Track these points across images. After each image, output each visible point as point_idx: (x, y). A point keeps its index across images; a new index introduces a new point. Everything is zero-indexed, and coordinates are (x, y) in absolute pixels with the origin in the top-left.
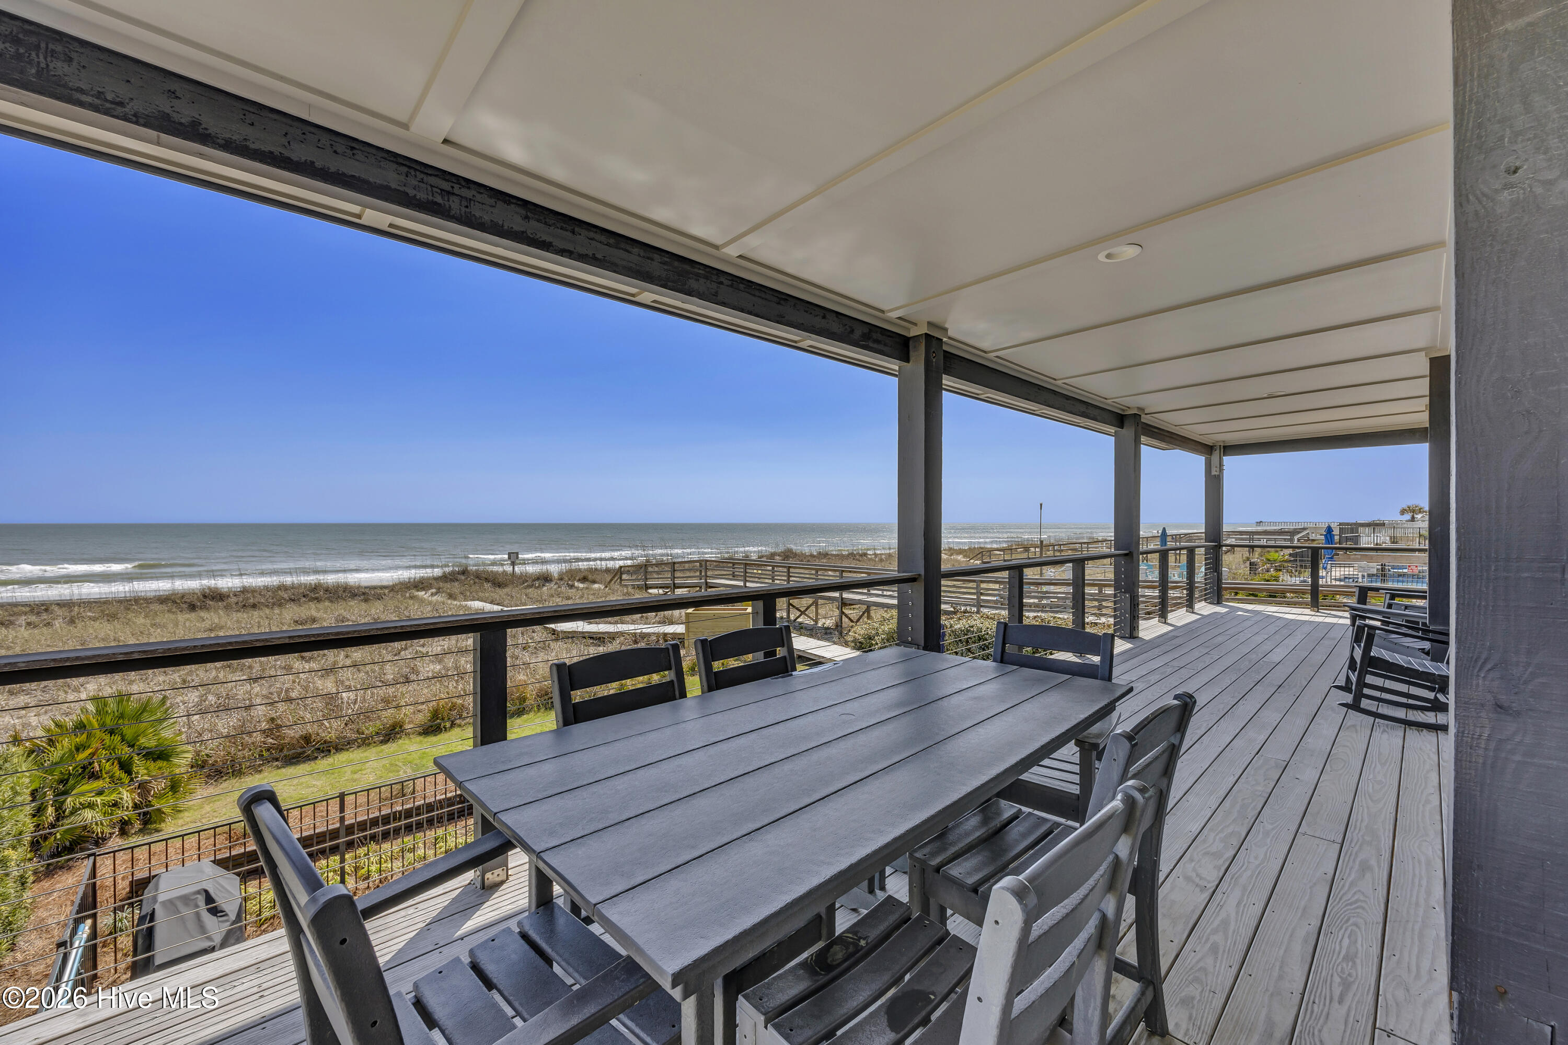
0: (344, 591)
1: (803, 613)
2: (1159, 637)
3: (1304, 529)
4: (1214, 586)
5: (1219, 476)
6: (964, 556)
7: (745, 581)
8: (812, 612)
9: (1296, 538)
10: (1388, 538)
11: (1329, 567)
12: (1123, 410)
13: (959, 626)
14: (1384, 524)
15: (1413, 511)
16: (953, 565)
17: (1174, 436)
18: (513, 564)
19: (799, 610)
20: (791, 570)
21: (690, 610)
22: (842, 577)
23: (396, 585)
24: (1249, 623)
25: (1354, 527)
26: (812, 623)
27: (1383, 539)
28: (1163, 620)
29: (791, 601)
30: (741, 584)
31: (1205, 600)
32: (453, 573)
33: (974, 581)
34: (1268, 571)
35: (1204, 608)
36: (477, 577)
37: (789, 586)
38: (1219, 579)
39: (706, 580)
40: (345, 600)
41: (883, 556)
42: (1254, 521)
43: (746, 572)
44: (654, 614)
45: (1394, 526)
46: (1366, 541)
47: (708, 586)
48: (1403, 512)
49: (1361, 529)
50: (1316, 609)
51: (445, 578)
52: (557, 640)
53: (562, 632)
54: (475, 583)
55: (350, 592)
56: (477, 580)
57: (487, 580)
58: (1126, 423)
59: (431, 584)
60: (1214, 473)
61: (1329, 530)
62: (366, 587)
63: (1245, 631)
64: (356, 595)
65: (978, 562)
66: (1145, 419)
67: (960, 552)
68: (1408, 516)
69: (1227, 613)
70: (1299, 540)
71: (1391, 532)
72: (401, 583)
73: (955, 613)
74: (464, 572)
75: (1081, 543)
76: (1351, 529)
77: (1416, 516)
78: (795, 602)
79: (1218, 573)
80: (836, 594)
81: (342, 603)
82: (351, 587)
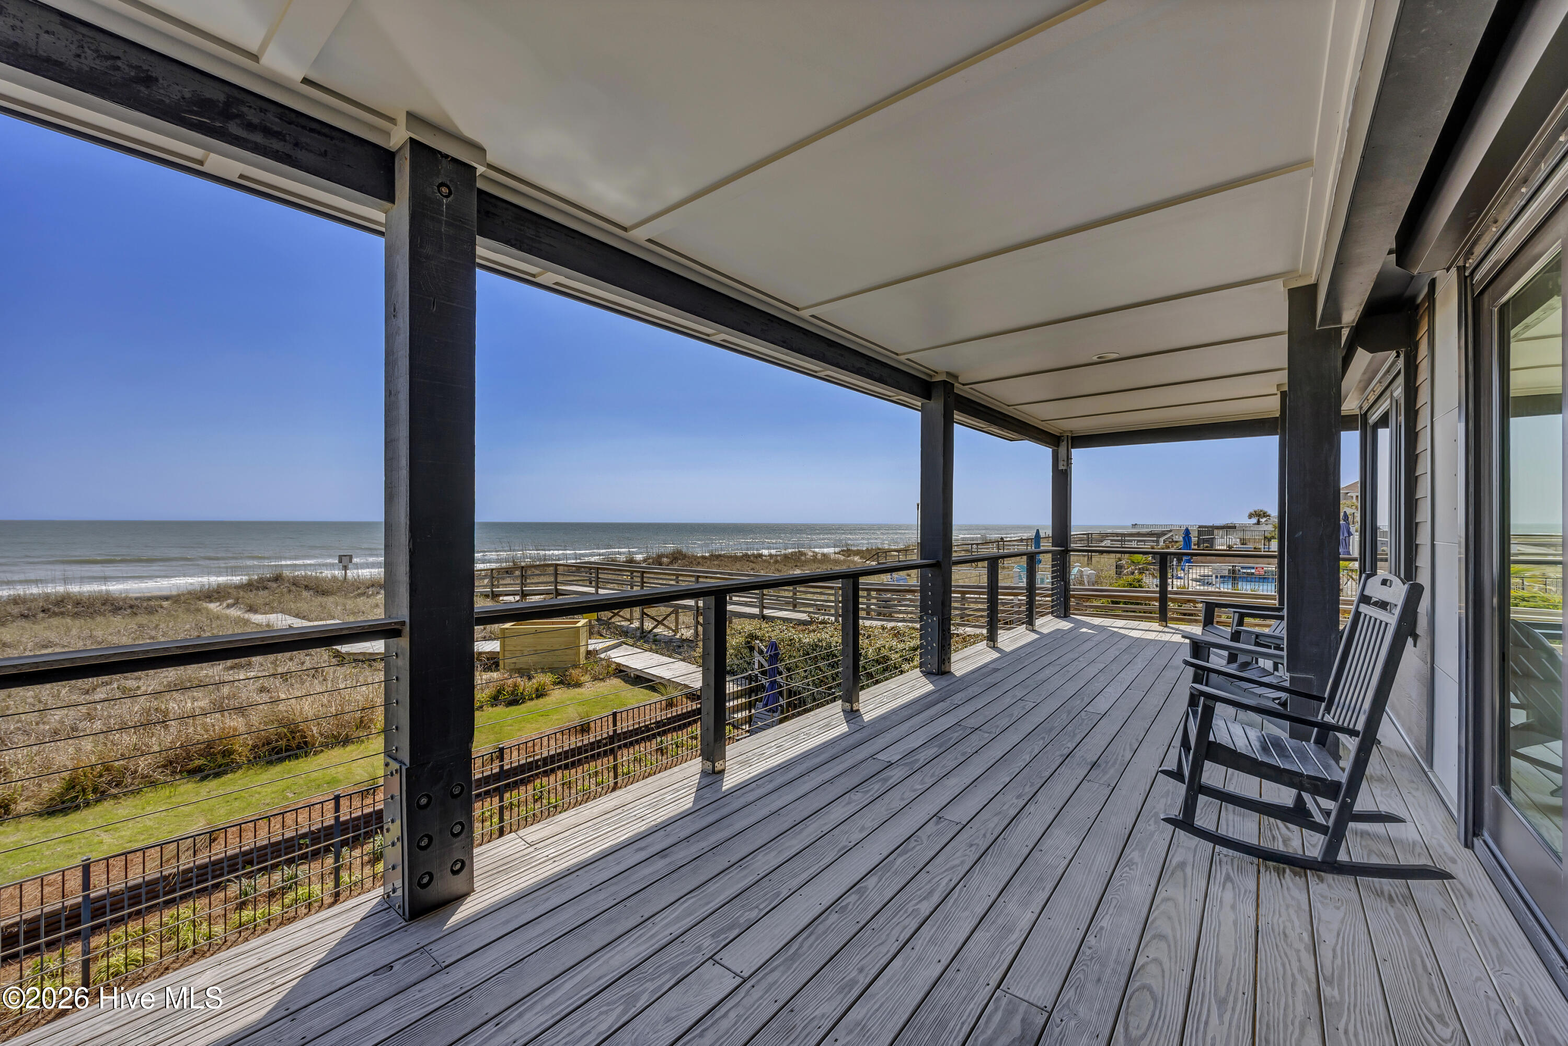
0: (104, 604)
1: (660, 623)
2: (973, 672)
3: (1171, 531)
4: (1061, 597)
5: (1066, 470)
6: (861, 558)
7: (597, 588)
8: (671, 622)
9: (1162, 539)
10: (1238, 540)
11: (1186, 569)
12: (931, 376)
13: (807, 640)
14: (1235, 527)
15: (1260, 515)
16: (849, 566)
17: (1008, 419)
18: (345, 568)
19: (656, 620)
20: (645, 575)
21: (508, 625)
22: (697, 582)
23: (183, 595)
24: (1089, 645)
25: (1211, 530)
26: (671, 633)
27: (1234, 540)
28: (992, 643)
29: (645, 610)
30: (592, 590)
31: (1052, 613)
32: (261, 580)
33: (832, 588)
34: (1133, 573)
35: (1048, 624)
36: (294, 584)
37: (643, 593)
38: (1066, 589)
39: (556, 586)
40: (105, 616)
41: (779, 558)
42: (1130, 524)
43: (598, 578)
44: (482, 627)
45: (1244, 529)
46: (1221, 544)
47: (558, 593)
48: (1251, 516)
49: (1216, 532)
50: (1164, 623)
51: (249, 586)
52: (341, 664)
53: (349, 654)
54: (290, 591)
55: (112, 604)
56: (293, 588)
57: (307, 587)
58: (934, 394)
59: (229, 593)
60: (1061, 467)
61: (1187, 532)
62: (136, 599)
63: (1081, 659)
64: (121, 609)
65: (874, 563)
66: (958, 389)
67: (858, 553)
68: (1254, 520)
69: (1071, 630)
70: (1164, 541)
71: (1240, 534)
72: (190, 593)
73: (810, 623)
74: (277, 578)
75: (972, 544)
76: (1207, 532)
77: (1261, 520)
78: (651, 611)
79: (1065, 582)
80: (691, 602)
81: (99, 619)
82: (114, 599)
